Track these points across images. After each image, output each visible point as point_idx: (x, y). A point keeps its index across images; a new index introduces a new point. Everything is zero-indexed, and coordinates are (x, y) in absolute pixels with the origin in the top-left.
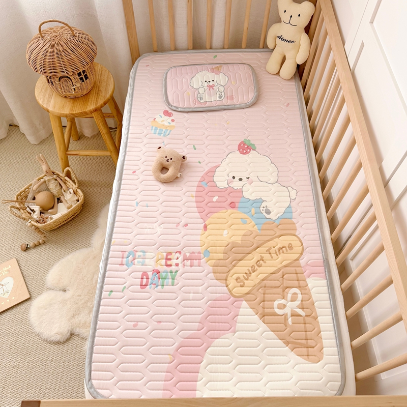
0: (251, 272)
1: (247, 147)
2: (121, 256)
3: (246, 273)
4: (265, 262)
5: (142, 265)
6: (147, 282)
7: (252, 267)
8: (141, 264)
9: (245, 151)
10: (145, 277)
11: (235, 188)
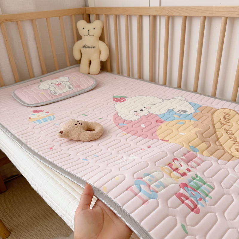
0: (236, 140)
1: (120, 98)
2: (132, 194)
3: (234, 144)
4: (231, 130)
5: (164, 188)
6: (192, 201)
7: (230, 138)
8: (161, 187)
10: (183, 198)
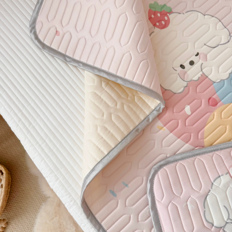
9: (163, 23)
11: (196, 78)
